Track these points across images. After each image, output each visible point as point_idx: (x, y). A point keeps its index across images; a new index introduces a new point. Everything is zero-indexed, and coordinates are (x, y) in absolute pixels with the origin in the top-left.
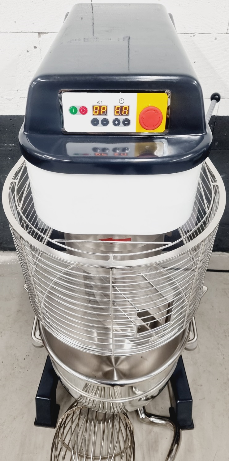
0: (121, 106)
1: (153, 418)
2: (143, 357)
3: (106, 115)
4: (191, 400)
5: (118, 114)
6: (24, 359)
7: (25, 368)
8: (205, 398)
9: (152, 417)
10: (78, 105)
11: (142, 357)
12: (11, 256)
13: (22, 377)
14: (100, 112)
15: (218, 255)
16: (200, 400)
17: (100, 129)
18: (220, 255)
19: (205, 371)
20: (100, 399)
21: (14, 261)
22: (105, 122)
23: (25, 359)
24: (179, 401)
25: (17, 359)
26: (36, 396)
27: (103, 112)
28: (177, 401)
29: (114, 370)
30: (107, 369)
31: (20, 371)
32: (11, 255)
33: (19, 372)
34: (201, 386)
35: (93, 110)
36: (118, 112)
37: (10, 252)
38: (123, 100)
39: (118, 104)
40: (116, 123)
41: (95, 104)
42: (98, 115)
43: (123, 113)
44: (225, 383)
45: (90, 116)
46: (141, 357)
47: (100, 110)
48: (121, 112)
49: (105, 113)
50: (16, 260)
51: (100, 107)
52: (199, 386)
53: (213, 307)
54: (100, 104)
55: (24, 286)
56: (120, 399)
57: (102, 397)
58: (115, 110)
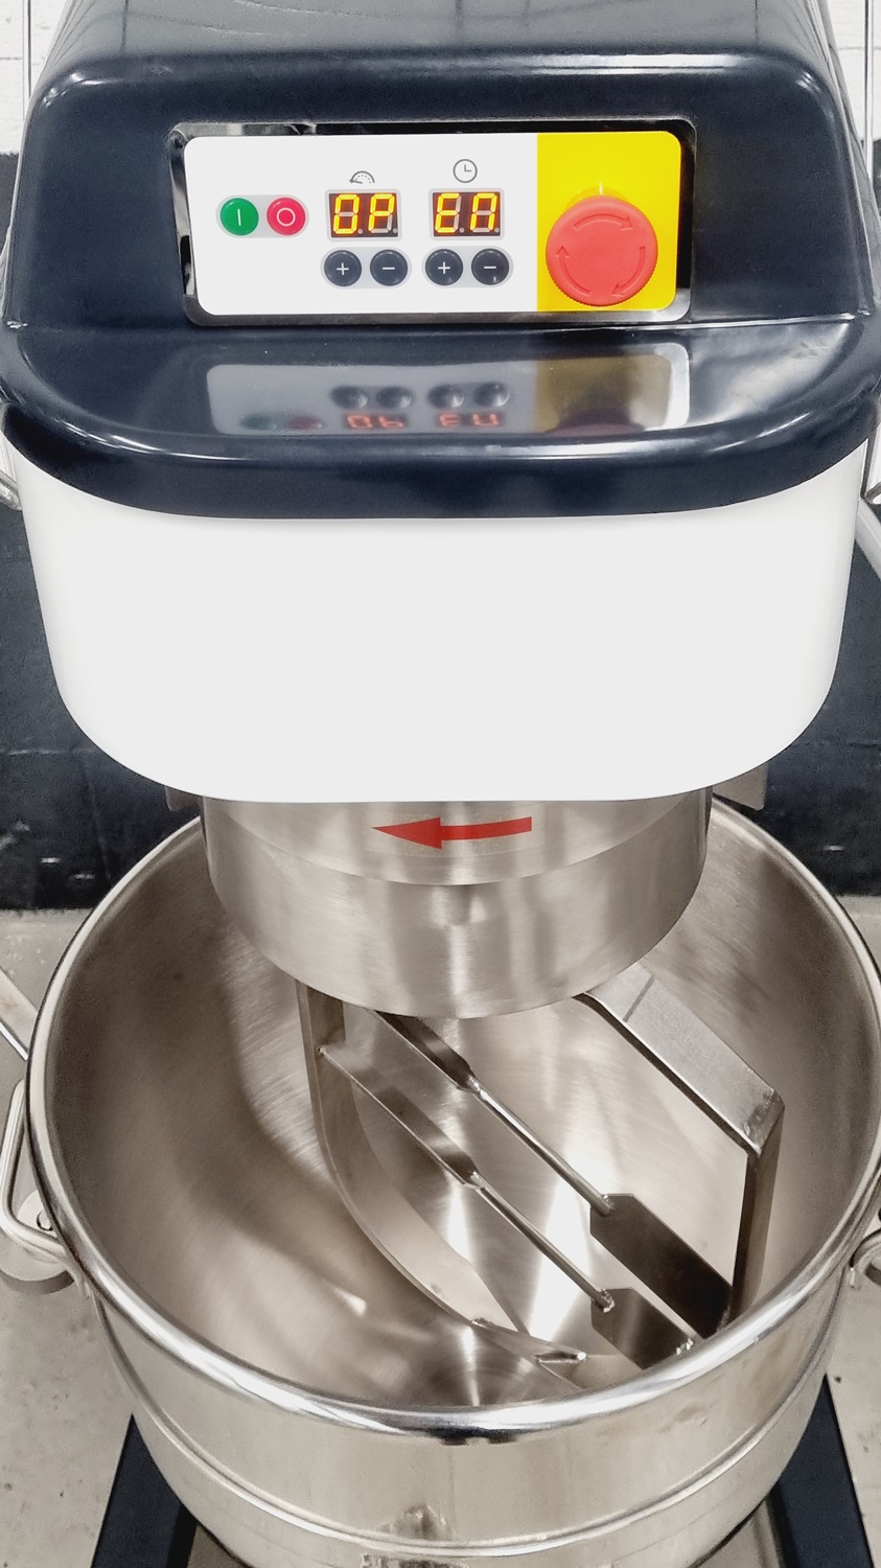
0: (460, 194)
3: (391, 234)
5: (451, 230)
10: (262, 192)
14: (363, 224)
17: (367, 299)
22: (390, 269)
27: (380, 222)
35: (332, 214)
36: (447, 221)
38: (469, 166)
39: (450, 186)
40: (444, 269)
41: (341, 185)
42: (355, 235)
43: (472, 227)
47: (365, 212)
49: (388, 227)
51: (365, 198)
54: (365, 187)
58: (435, 213)
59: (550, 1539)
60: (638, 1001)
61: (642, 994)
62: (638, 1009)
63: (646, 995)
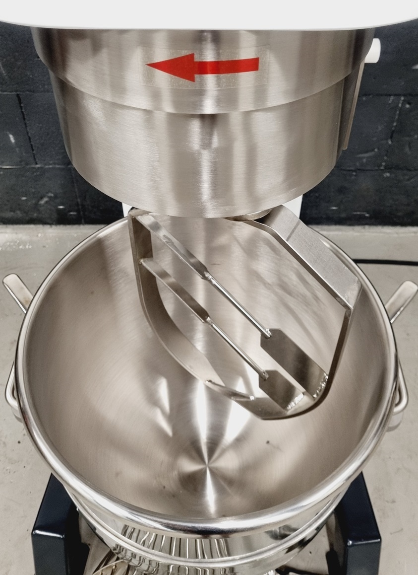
2: (270, 442)
4: (377, 539)
6: (19, 442)
7: (19, 461)
8: (402, 529)
11: (268, 442)
12: (7, 236)
13: (11, 482)
15: (413, 234)
16: (391, 534)
18: (415, 233)
19: (398, 469)
20: (168, 558)
21: (12, 244)
23: (21, 442)
24: (351, 542)
25: (4, 443)
26: (34, 529)
28: (346, 542)
29: (205, 472)
30: (189, 466)
31: (8, 468)
32: (6, 233)
33: (7, 470)
34: (394, 502)
37: (4, 226)
46: (266, 441)
50: (16, 242)
52: (387, 502)
53: (408, 335)
55: (3, 282)
57: (173, 554)
59: (241, 559)
60: (293, 231)
61: (295, 228)
62: (293, 235)
63: (297, 229)
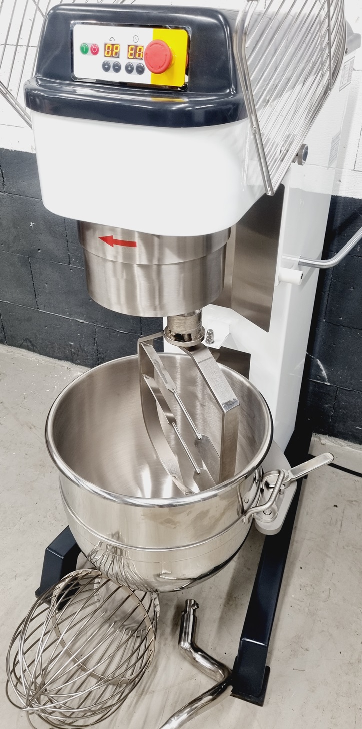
0: (135, 46)
1: (200, 655)
3: (118, 57)
5: (132, 57)
8: (304, 671)
9: (200, 653)
10: (90, 42)
14: (112, 54)
17: (112, 76)
19: (323, 631)
22: (117, 68)
24: (244, 639)
26: (48, 547)
27: (116, 53)
34: (307, 650)
35: (105, 50)
36: (131, 54)
38: (137, 38)
39: (132, 43)
40: (129, 70)
41: (108, 41)
42: (110, 56)
43: (137, 56)
44: (352, 664)
45: (101, 58)
47: (112, 50)
48: (135, 55)
49: (117, 55)
51: (113, 45)
52: (302, 648)
54: (113, 42)
56: (113, 540)
58: (128, 51)
60: (205, 360)
63: (208, 360)
